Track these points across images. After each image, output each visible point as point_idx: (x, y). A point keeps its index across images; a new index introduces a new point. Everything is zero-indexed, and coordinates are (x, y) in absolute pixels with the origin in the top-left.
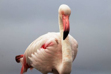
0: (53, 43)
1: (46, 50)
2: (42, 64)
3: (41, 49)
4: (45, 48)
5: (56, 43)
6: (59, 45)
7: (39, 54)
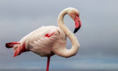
0: (56, 33)
1: (50, 38)
2: (44, 48)
3: (45, 37)
4: (49, 37)
5: (58, 33)
6: (60, 34)
7: (43, 41)
